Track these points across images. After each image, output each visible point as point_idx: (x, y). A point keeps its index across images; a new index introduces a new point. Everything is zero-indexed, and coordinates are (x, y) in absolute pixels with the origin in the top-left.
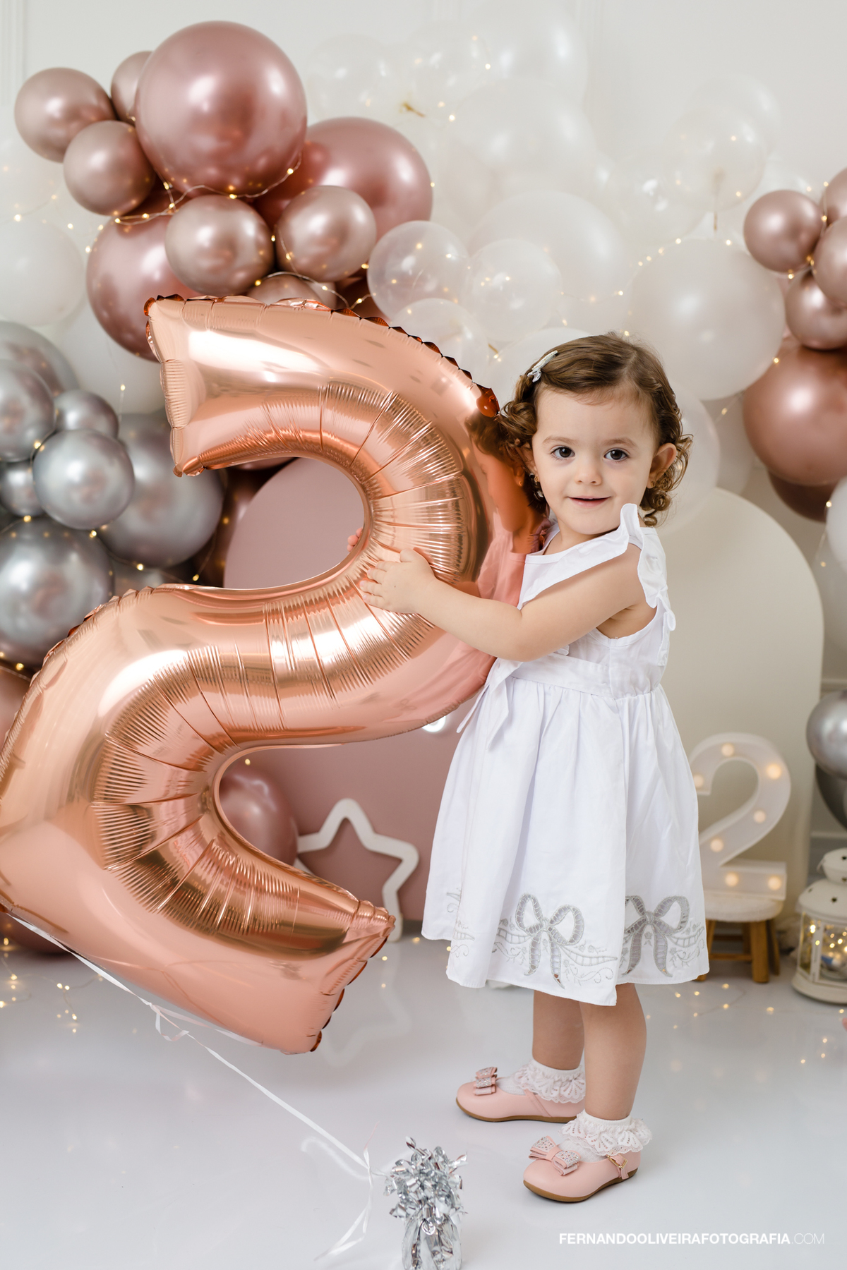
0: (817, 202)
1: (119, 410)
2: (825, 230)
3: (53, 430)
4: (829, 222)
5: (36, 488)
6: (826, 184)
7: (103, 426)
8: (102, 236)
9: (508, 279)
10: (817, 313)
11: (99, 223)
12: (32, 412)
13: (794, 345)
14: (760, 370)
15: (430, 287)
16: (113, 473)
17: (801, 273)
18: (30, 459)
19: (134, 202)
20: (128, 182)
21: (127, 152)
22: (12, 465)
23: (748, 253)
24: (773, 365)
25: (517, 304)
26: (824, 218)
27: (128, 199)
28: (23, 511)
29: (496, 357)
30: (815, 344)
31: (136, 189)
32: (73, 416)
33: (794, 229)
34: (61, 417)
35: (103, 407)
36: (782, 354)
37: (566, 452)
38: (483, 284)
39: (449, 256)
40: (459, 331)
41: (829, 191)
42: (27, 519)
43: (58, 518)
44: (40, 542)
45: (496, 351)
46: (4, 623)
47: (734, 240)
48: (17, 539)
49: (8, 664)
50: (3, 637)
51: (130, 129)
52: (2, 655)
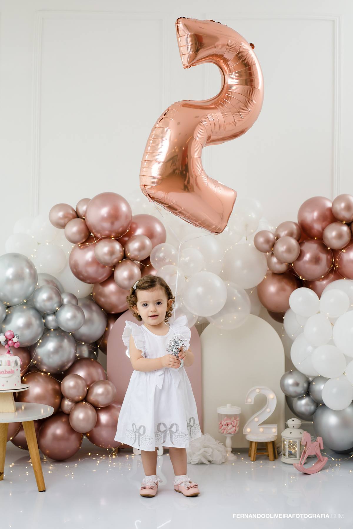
0: (274, 233)
1: (78, 297)
2: (276, 241)
3: (61, 305)
4: (277, 239)
5: (57, 321)
6: (276, 228)
7: (74, 302)
8: (74, 249)
9: (189, 258)
10: (275, 263)
11: (73, 245)
12: (56, 299)
13: (270, 272)
14: (261, 280)
15: (167, 261)
16: (79, 315)
17: (271, 253)
18: (55, 313)
19: (84, 240)
20: (83, 235)
21: (82, 227)
22: (48, 315)
23: (255, 248)
24: (265, 278)
25: (192, 265)
26: (276, 238)
27: (82, 240)
28: (52, 328)
29: (187, 280)
30: (276, 272)
31: (85, 237)
32: (66, 300)
33: (267, 241)
34: (63, 300)
35: (74, 297)
36: (267, 275)
37: (146, 305)
38: (182, 260)
39: (173, 253)
40: (176, 273)
41: (277, 229)
42: (52, 330)
43: (63, 329)
44: (56, 336)
45: (187, 279)
46: (46, 360)
47: (251, 244)
48: (50, 336)
49: (46, 373)
50: (45, 364)
51: (83, 220)
52: (44, 370)
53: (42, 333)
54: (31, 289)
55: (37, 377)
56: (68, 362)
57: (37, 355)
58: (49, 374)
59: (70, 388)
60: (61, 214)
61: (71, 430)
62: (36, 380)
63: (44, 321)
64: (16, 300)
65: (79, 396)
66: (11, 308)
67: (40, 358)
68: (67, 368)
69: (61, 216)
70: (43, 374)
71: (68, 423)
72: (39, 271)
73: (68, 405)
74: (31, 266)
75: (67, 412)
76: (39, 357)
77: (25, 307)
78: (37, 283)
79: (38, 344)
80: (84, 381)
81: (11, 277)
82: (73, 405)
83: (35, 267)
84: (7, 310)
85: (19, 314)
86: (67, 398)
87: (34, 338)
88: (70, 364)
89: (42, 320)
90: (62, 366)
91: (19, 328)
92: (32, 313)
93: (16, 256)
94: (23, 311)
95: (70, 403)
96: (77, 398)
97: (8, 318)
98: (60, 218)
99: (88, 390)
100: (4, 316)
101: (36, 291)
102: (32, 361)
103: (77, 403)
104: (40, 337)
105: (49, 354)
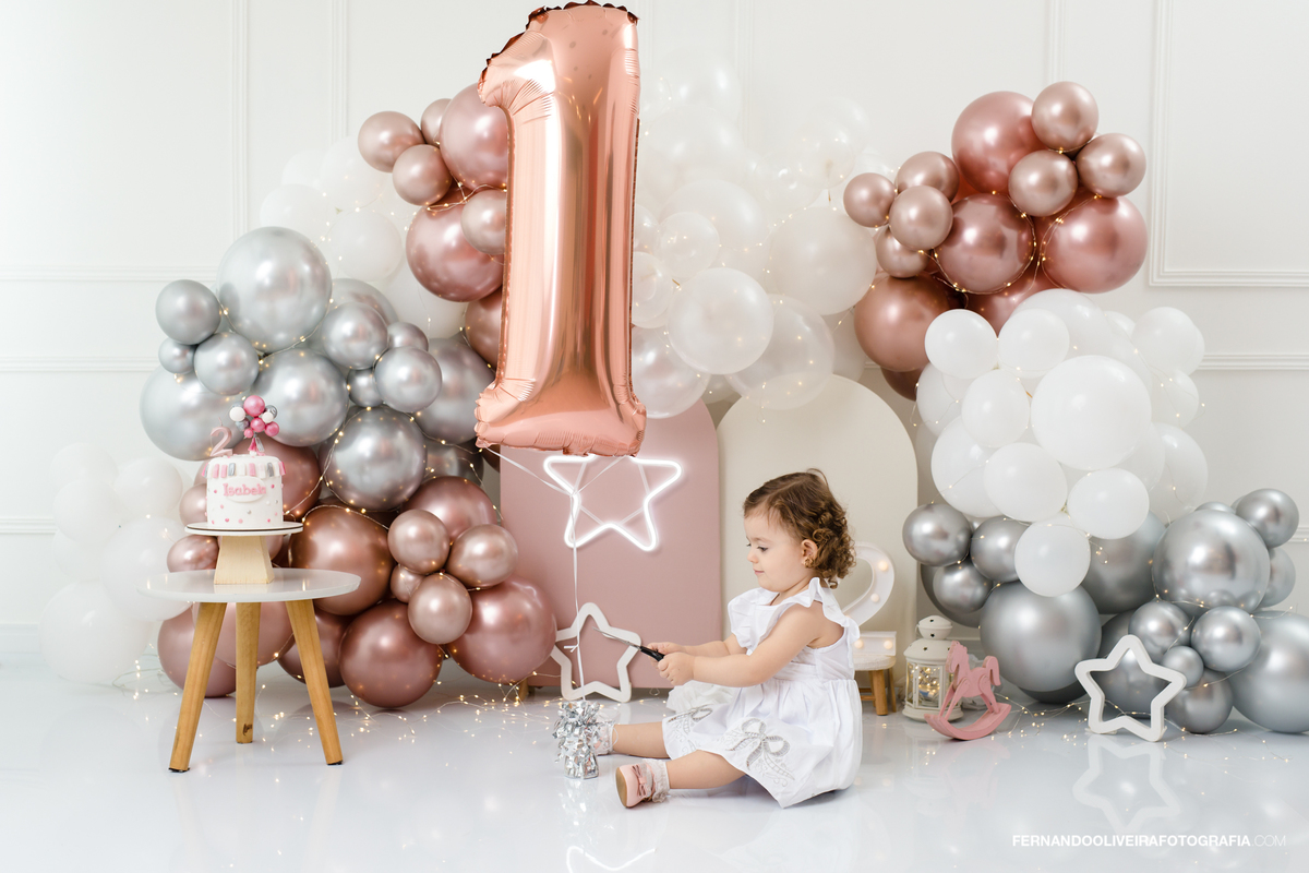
0: (891, 180)
1: (428, 336)
2: (896, 198)
3: (387, 348)
4: (899, 192)
5: (377, 387)
6: (899, 168)
7: (419, 344)
8: (416, 220)
9: (685, 237)
10: (895, 252)
11: (415, 210)
12: (376, 337)
13: (884, 275)
14: (861, 294)
16: (429, 372)
17: (884, 228)
18: (372, 368)
19: (438, 196)
20: (435, 183)
21: (434, 164)
22: (359, 372)
23: (845, 212)
24: (871, 290)
25: (692, 253)
26: (896, 190)
27: (435, 195)
28: (367, 403)
29: (678, 287)
30: (898, 274)
31: (440, 188)
32: (399, 339)
33: (876, 197)
34: (391, 339)
35: (418, 333)
36: (876, 282)
38: (668, 242)
39: (648, 226)
40: (654, 273)
41: (900, 172)
42: (369, 409)
43: (391, 405)
44: (377, 424)
45: (678, 285)
46: (354, 479)
47: (839, 207)
48: (362, 423)
49: (356, 508)
50: (354, 489)
51: (436, 149)
52: (352, 502)
53: (345, 415)
54: (315, 311)
55: (334, 517)
56: (406, 484)
57: (333, 467)
58: (364, 511)
59: (408, 541)
60: (385, 136)
61: (415, 639)
62: (333, 525)
63: (349, 387)
64: (281, 337)
65: (430, 560)
66: (272, 357)
67: (341, 475)
68: (405, 496)
69: (386, 142)
70: (348, 510)
71: (406, 623)
72: (335, 274)
73: (407, 582)
74: (315, 258)
75: (404, 598)
76: (339, 472)
77: (302, 354)
78: (330, 298)
79: (336, 441)
80: (441, 528)
81: (267, 282)
82: (418, 581)
83: (324, 261)
84: (261, 362)
85: (289, 368)
86: (404, 565)
87: (324, 427)
88: (411, 489)
89: (344, 385)
90: (394, 492)
91: (288, 403)
92: (318, 367)
93: (279, 233)
94: (298, 363)
95: (411, 578)
96: (425, 565)
97: (263, 378)
98: (383, 146)
99: (451, 549)
100: (254, 373)
101: (328, 315)
102: (321, 478)
103: (425, 575)
104: (338, 423)
105: (362, 465)
